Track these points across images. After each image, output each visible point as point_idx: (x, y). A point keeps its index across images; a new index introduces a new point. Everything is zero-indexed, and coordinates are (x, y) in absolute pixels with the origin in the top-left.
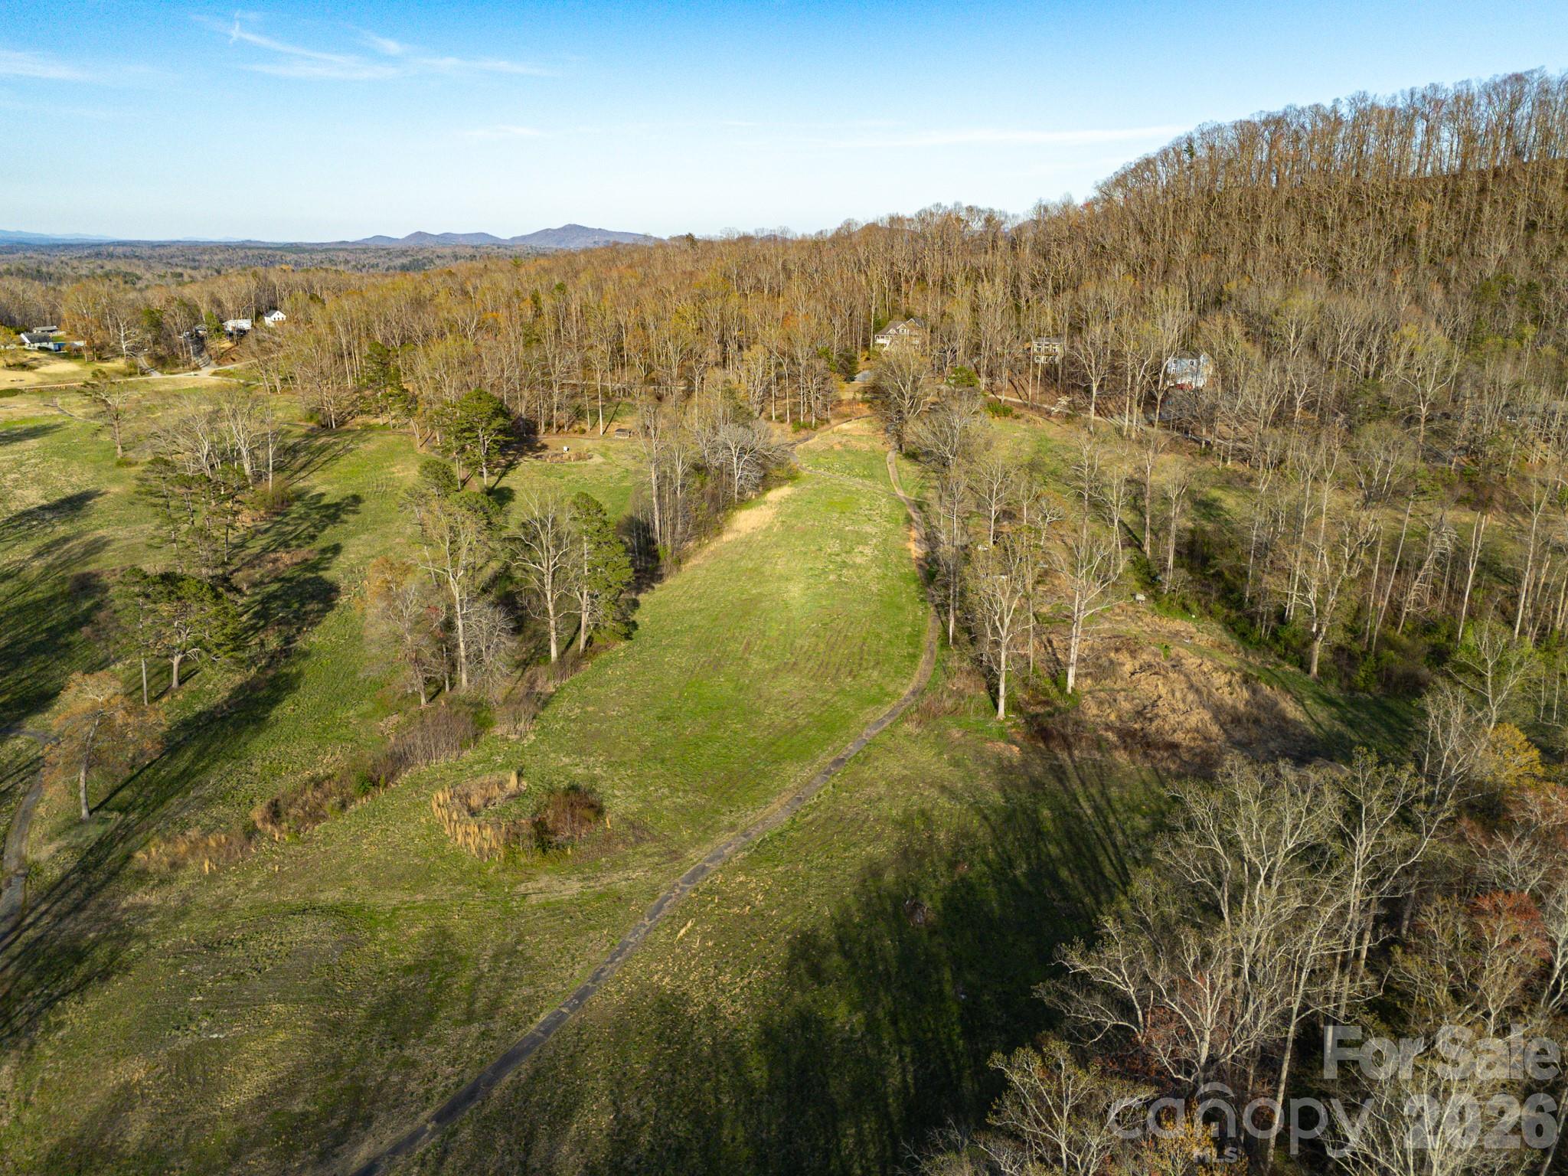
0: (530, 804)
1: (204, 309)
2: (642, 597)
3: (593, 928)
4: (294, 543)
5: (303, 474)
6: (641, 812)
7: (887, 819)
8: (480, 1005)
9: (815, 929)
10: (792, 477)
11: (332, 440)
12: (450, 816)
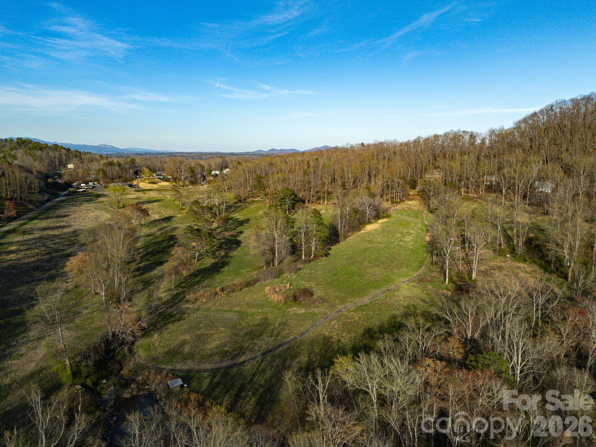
0: (293, 292)
1: (206, 167)
2: (332, 247)
3: (308, 320)
4: (229, 230)
5: (233, 213)
6: (324, 296)
7: (401, 305)
8: (274, 334)
9: (373, 327)
10: (388, 216)
11: (242, 204)
12: (270, 293)
